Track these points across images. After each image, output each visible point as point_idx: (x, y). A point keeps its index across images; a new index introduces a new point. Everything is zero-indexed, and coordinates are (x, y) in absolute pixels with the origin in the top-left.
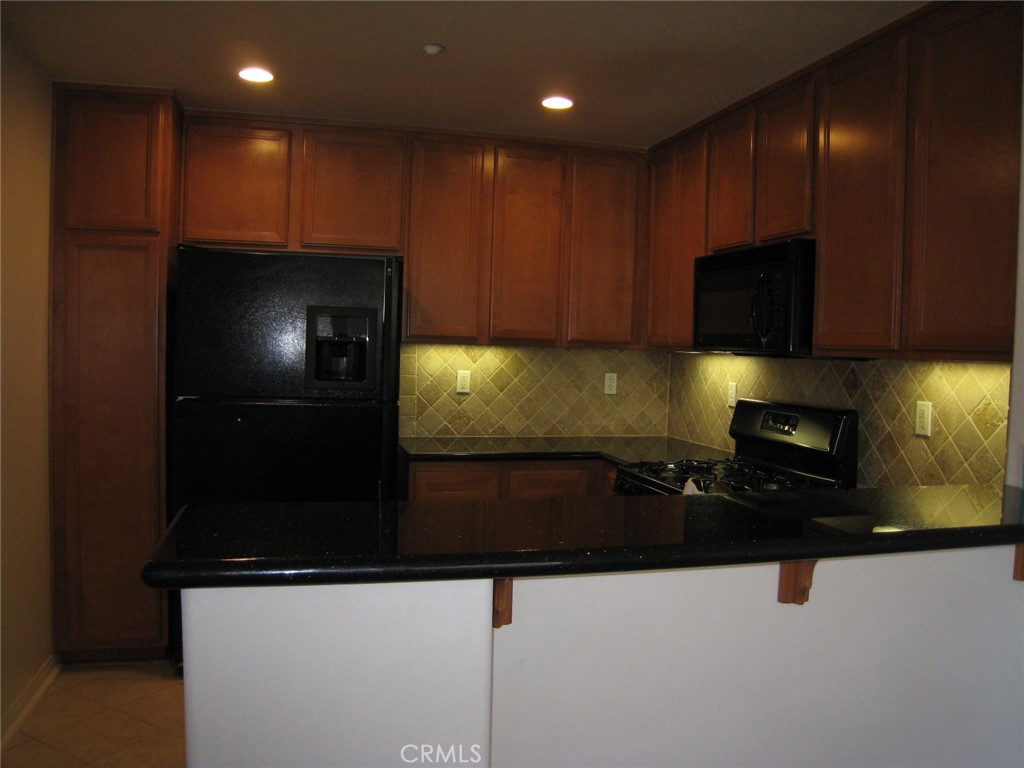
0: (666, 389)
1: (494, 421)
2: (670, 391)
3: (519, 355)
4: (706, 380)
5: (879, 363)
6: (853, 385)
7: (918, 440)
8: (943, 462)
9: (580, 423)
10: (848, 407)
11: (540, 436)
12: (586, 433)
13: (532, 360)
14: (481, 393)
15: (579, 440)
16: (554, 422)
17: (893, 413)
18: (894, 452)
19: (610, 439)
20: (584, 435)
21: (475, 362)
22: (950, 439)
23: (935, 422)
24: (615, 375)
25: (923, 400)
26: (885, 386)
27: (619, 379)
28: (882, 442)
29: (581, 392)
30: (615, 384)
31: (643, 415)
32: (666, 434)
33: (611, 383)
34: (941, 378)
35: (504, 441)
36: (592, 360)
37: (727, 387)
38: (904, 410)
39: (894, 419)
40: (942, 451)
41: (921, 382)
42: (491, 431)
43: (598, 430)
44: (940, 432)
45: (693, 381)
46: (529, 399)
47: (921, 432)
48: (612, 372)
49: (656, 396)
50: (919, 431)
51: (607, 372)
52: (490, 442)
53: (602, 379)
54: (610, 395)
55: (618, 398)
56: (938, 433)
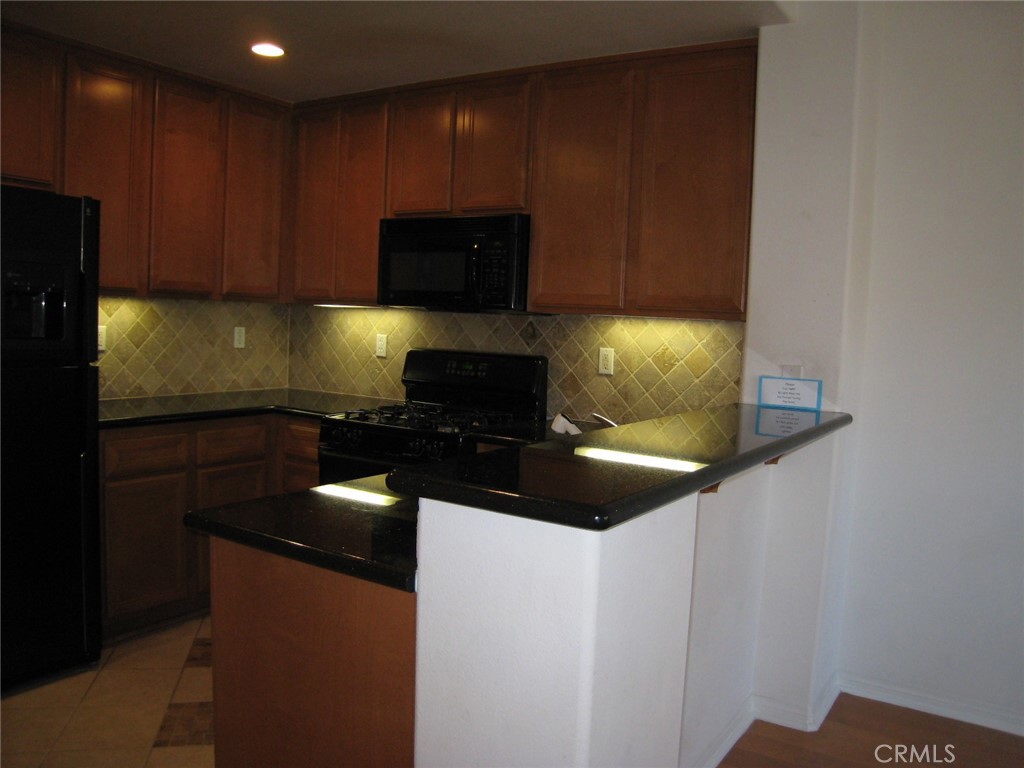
0: (286, 343)
1: (130, 380)
2: (291, 343)
3: (155, 308)
4: (343, 332)
5: (558, 318)
6: (532, 335)
7: (599, 379)
8: (626, 395)
9: (212, 378)
10: (526, 354)
11: (177, 394)
12: (220, 389)
13: (167, 314)
14: (117, 350)
15: (210, 397)
16: (189, 379)
17: (574, 358)
18: (576, 388)
19: (240, 394)
20: (217, 390)
21: (110, 316)
22: (632, 375)
23: (617, 364)
24: (243, 329)
25: (605, 346)
26: (565, 337)
27: (247, 332)
28: (564, 381)
29: (213, 346)
30: (243, 338)
31: (267, 368)
32: (287, 386)
33: (240, 339)
34: (622, 330)
35: (139, 403)
36: (223, 313)
37: (374, 339)
38: (586, 355)
39: (575, 362)
40: (625, 386)
41: (603, 333)
42: (128, 391)
43: (229, 384)
44: (622, 371)
45: (325, 333)
46: (165, 356)
47: (606, 372)
48: (241, 326)
49: (278, 349)
50: (602, 370)
51: (236, 326)
52: (128, 404)
53: (231, 333)
54: (240, 350)
55: (246, 352)
56: (620, 371)
